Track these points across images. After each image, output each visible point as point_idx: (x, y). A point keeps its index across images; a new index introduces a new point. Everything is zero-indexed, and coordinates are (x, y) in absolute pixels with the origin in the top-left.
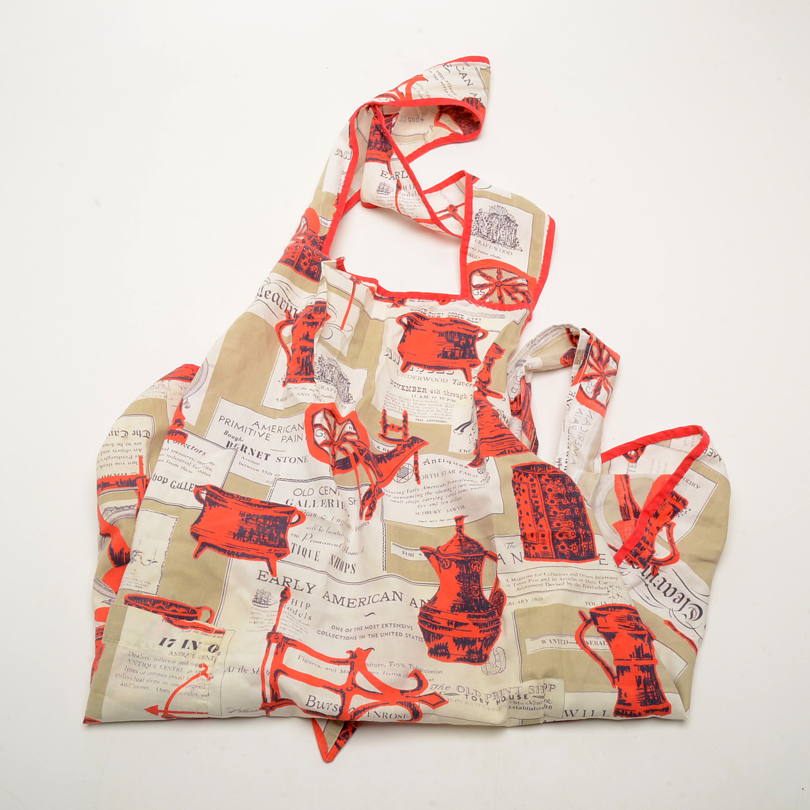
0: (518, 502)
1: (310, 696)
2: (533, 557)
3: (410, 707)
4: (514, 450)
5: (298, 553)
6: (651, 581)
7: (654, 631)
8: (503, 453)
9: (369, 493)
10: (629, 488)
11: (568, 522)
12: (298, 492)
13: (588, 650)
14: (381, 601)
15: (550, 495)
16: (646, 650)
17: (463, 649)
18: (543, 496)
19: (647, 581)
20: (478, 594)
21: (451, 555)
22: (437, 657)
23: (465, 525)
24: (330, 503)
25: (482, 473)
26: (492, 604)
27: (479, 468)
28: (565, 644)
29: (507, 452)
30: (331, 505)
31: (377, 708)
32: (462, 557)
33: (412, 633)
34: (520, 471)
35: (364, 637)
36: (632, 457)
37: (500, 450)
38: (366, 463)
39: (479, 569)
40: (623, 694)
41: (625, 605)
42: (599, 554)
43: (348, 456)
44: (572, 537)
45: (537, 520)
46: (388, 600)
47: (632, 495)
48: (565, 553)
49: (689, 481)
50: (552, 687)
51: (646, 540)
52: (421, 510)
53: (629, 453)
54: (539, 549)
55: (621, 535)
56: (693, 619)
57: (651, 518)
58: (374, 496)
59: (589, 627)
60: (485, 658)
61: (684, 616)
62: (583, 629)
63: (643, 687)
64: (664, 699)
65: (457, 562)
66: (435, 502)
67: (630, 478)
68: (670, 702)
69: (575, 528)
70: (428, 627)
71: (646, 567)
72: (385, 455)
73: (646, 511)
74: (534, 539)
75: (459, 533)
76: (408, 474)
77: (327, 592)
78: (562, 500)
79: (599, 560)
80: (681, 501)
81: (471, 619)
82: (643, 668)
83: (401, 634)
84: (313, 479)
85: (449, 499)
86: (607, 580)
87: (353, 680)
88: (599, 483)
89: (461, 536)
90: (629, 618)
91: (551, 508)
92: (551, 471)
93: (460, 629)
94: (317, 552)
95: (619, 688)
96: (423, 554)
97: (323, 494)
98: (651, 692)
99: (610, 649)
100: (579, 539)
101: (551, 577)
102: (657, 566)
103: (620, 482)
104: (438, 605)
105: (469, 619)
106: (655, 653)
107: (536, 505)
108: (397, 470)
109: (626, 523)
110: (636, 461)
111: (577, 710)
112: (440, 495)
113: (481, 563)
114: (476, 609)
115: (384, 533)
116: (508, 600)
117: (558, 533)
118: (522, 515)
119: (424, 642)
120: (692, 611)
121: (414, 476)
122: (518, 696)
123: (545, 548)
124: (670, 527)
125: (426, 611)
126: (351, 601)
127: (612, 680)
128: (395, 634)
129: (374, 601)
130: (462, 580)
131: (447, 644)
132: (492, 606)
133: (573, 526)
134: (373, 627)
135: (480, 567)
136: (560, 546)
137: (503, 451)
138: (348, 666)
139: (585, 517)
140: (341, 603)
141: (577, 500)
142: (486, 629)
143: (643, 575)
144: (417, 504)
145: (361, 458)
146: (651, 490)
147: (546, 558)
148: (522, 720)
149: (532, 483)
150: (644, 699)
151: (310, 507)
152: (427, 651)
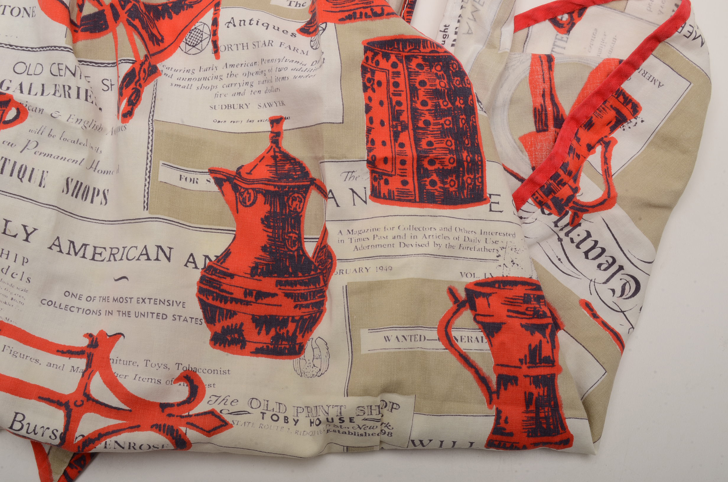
0: (368, 103)
1: (17, 413)
2: (385, 198)
3: (172, 434)
4: (370, 13)
5: (11, 175)
6: (567, 234)
7: (563, 315)
8: (351, 17)
9: (130, 77)
10: (551, 80)
11: (445, 140)
12: (20, 68)
13: (456, 350)
14: (138, 259)
15: (421, 92)
16: (546, 351)
17: (267, 333)
18: (411, 94)
19: (562, 234)
20: (297, 246)
21: (258, 181)
22: (224, 346)
23: (285, 133)
24: (66, 92)
25: (316, 49)
26: (317, 264)
27: (313, 37)
28: (420, 340)
29: (358, 16)
30: (67, 94)
31: (119, 436)
32: (275, 186)
33: (185, 313)
34: (377, 49)
35: (112, 314)
36: (563, 25)
37: (348, 11)
38: (130, 24)
39: (301, 206)
40: (503, 418)
41: (521, 278)
42: (490, 195)
43: (101, 8)
44: (450, 165)
45: (396, 135)
46: (148, 259)
47: (555, 91)
48: (436, 193)
49: (647, 75)
50: (394, 406)
51: (568, 169)
52: (219, 102)
53: (559, 17)
54: (395, 184)
55: (530, 155)
56: (624, 297)
57: (580, 129)
58: (139, 80)
59: (462, 313)
60: (299, 348)
61: (611, 292)
62: (452, 317)
63: (534, 409)
64: (564, 428)
65: (266, 194)
66: (241, 90)
67: (556, 61)
68: (572, 433)
69: (456, 150)
70: (213, 300)
71: (562, 214)
72: (170, 5)
73: (573, 118)
74: (388, 168)
75: (274, 146)
76: (201, 41)
77: (58, 238)
78: (441, 101)
79: (489, 204)
80: (630, 106)
81: (282, 287)
82: (537, 381)
83: (165, 317)
84: (42, 48)
85: (263, 88)
86: (497, 238)
87: (86, 386)
88: (506, 68)
89: (277, 150)
90: (526, 299)
91: (421, 114)
92: (428, 50)
93: (263, 302)
94: (43, 171)
95: (497, 409)
96: (212, 181)
97: (57, 76)
98: (546, 418)
99: (491, 349)
100: (461, 169)
101: (408, 233)
102: (579, 213)
103: (539, 69)
104: (230, 265)
105: (279, 287)
106: (559, 355)
107: (397, 108)
108: (186, 33)
109: (541, 136)
110: (568, 32)
111: (430, 441)
112: (250, 79)
113: (305, 198)
114: (290, 270)
115: (150, 146)
116: (339, 266)
117: (428, 159)
118: (373, 126)
119: (204, 325)
120: (625, 284)
121: (211, 46)
122: (340, 419)
123: (405, 183)
124: (608, 146)
125: (212, 274)
126: (98, 251)
127: (488, 396)
128: (155, 315)
129: (129, 258)
130: (272, 224)
131: (242, 324)
132: (316, 269)
133: (453, 147)
134: (125, 301)
135: (302, 204)
136: (428, 180)
137: (351, 13)
138: (83, 359)
139: (474, 131)
140: (81, 253)
141: (466, 102)
142: (305, 303)
143: (556, 226)
144: (214, 91)
145: (123, 15)
146: (586, 84)
147: (404, 201)
148: (347, 447)
149: (395, 70)
150: (534, 427)
151: (36, 95)
152: (209, 338)
